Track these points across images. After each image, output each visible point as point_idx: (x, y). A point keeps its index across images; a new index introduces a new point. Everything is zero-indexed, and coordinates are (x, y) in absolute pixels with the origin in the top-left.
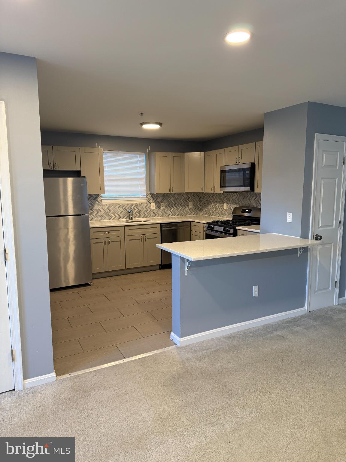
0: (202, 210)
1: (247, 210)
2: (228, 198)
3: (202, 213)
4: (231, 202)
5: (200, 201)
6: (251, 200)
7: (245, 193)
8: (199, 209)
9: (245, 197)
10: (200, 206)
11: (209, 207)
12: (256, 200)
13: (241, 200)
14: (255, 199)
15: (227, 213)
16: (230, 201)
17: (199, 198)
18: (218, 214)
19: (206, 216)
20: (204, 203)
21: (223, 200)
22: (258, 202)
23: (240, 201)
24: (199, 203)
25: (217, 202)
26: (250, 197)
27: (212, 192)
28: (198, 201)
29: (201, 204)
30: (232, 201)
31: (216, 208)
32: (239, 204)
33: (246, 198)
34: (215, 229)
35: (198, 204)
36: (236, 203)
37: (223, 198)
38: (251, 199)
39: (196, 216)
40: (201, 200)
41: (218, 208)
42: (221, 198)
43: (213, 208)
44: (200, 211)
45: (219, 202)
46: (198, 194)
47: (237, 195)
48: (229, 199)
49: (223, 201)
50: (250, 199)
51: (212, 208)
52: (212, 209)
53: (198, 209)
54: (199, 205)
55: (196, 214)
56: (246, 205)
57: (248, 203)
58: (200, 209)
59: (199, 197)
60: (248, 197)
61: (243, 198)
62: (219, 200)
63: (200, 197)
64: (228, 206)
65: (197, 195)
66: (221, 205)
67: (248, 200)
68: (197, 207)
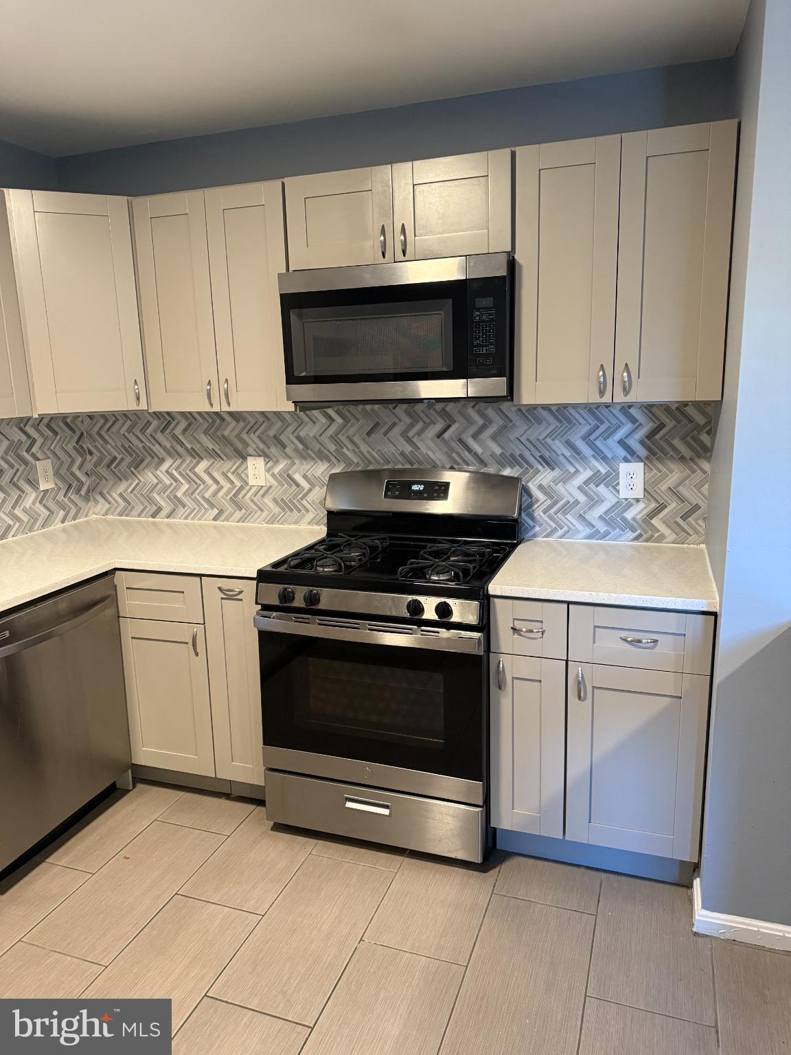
0: (101, 494)
1: (422, 487)
2: (271, 433)
3: (102, 506)
4: (288, 450)
5: (82, 452)
6: (415, 440)
7: (376, 407)
8: (83, 492)
9: (377, 425)
10: (83, 478)
11: (148, 477)
12: (447, 435)
13: (356, 439)
14: (439, 436)
15: (268, 501)
16: (284, 446)
17: (76, 438)
18: (212, 506)
19: (129, 523)
20: (106, 461)
21: (236, 441)
22: (458, 447)
23: (350, 446)
24: (79, 460)
25: (196, 455)
26: (412, 426)
27: (208, 409)
28: (73, 453)
29: (89, 466)
30: (300, 446)
31: (196, 481)
32: (340, 457)
33: (383, 430)
34: (323, 605)
35: (75, 469)
36: (322, 456)
37: (238, 436)
38: (419, 434)
39: (75, 526)
40: (87, 444)
41: (209, 481)
42: (226, 433)
43: (176, 480)
44: (87, 498)
45: (213, 454)
46: (69, 420)
47: (332, 420)
48: (275, 437)
49: (240, 446)
50: (410, 434)
51: (167, 481)
52: (166, 488)
53: (78, 491)
54: (78, 474)
55: (74, 518)
56: (388, 462)
57: (402, 454)
58: (88, 491)
59: (78, 434)
60: (394, 424)
61: (369, 434)
62: (211, 446)
63: (82, 434)
64: (276, 470)
65: (66, 424)
66: (228, 465)
67: (401, 440)
68: (75, 484)
